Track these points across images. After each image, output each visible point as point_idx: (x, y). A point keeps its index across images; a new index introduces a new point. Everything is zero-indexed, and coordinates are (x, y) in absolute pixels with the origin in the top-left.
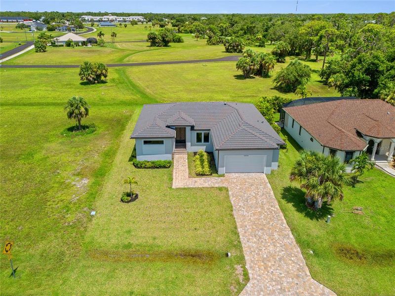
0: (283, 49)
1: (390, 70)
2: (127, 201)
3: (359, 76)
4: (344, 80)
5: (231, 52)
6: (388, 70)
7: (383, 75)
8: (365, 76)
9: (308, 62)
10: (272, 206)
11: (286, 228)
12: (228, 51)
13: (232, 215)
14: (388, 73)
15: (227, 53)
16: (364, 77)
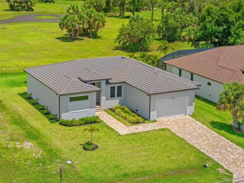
0: (97, 4)
1: (238, 20)
2: (91, 149)
3: (212, 28)
4: (196, 33)
5: (18, 10)
6: (237, 21)
7: (234, 26)
8: (217, 27)
9: (124, 19)
10: (212, 134)
11: (232, 144)
12: (12, 8)
13: (188, 144)
14: (238, 23)
15: (13, 12)
16: (216, 29)
